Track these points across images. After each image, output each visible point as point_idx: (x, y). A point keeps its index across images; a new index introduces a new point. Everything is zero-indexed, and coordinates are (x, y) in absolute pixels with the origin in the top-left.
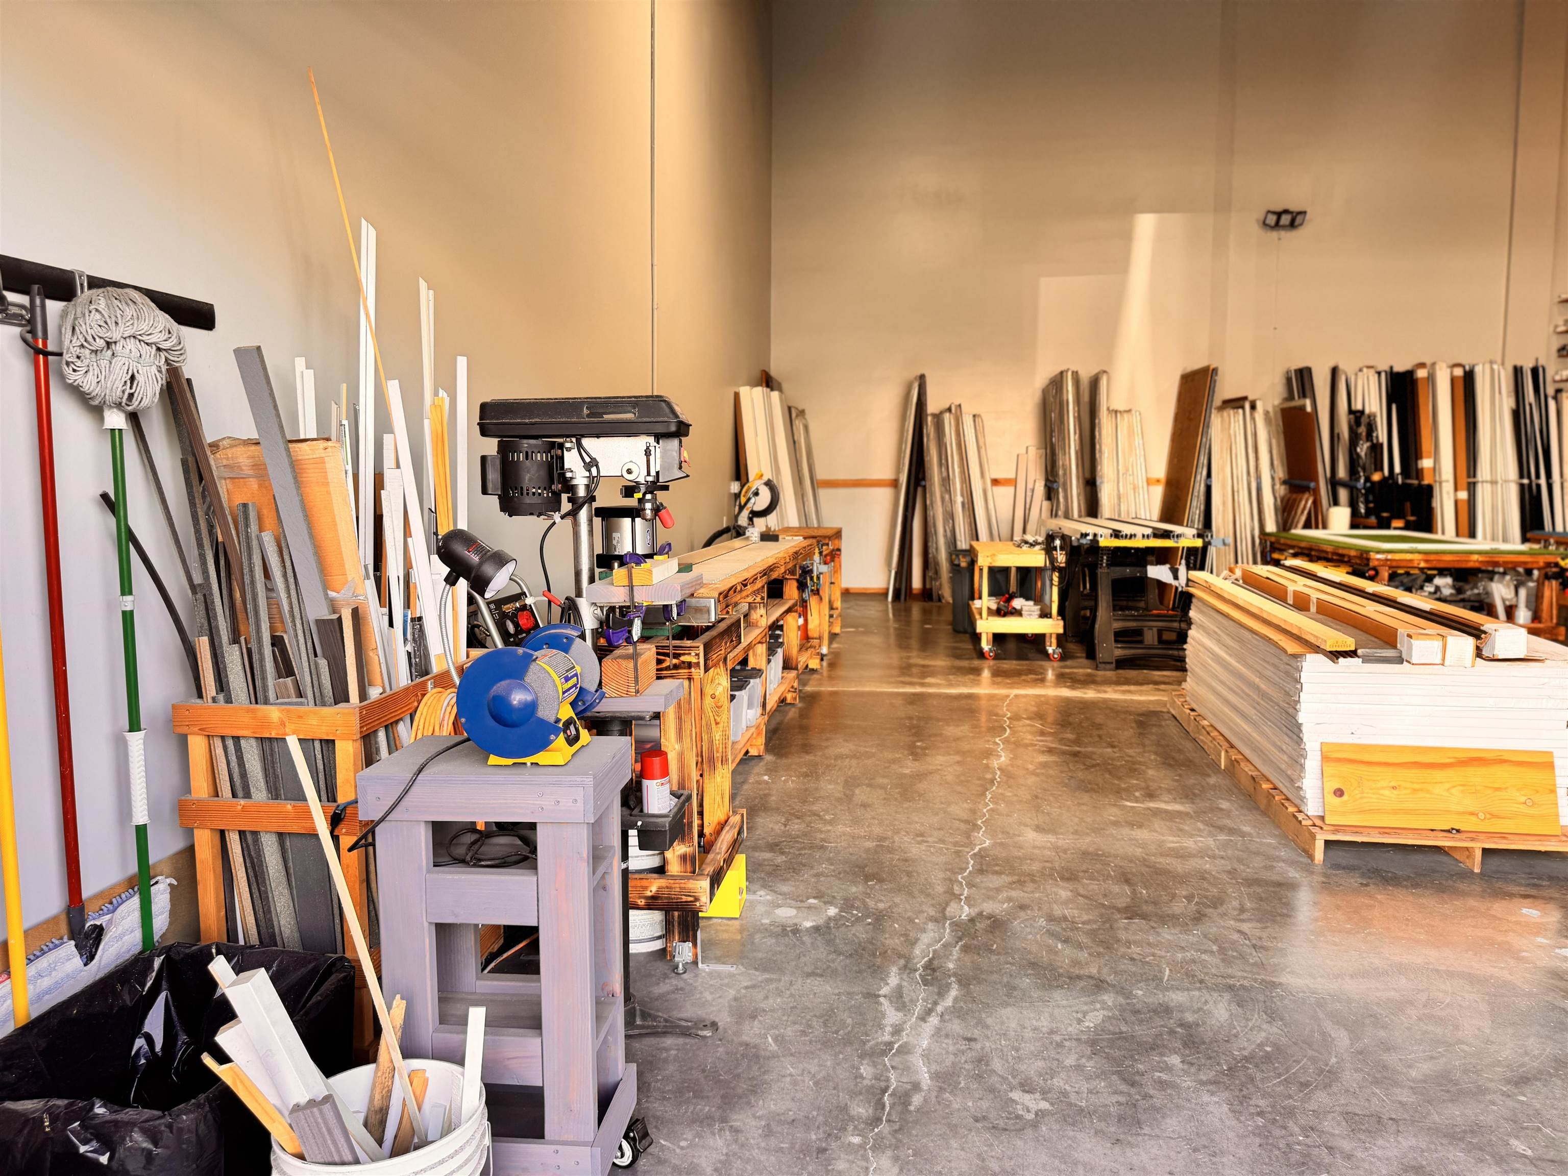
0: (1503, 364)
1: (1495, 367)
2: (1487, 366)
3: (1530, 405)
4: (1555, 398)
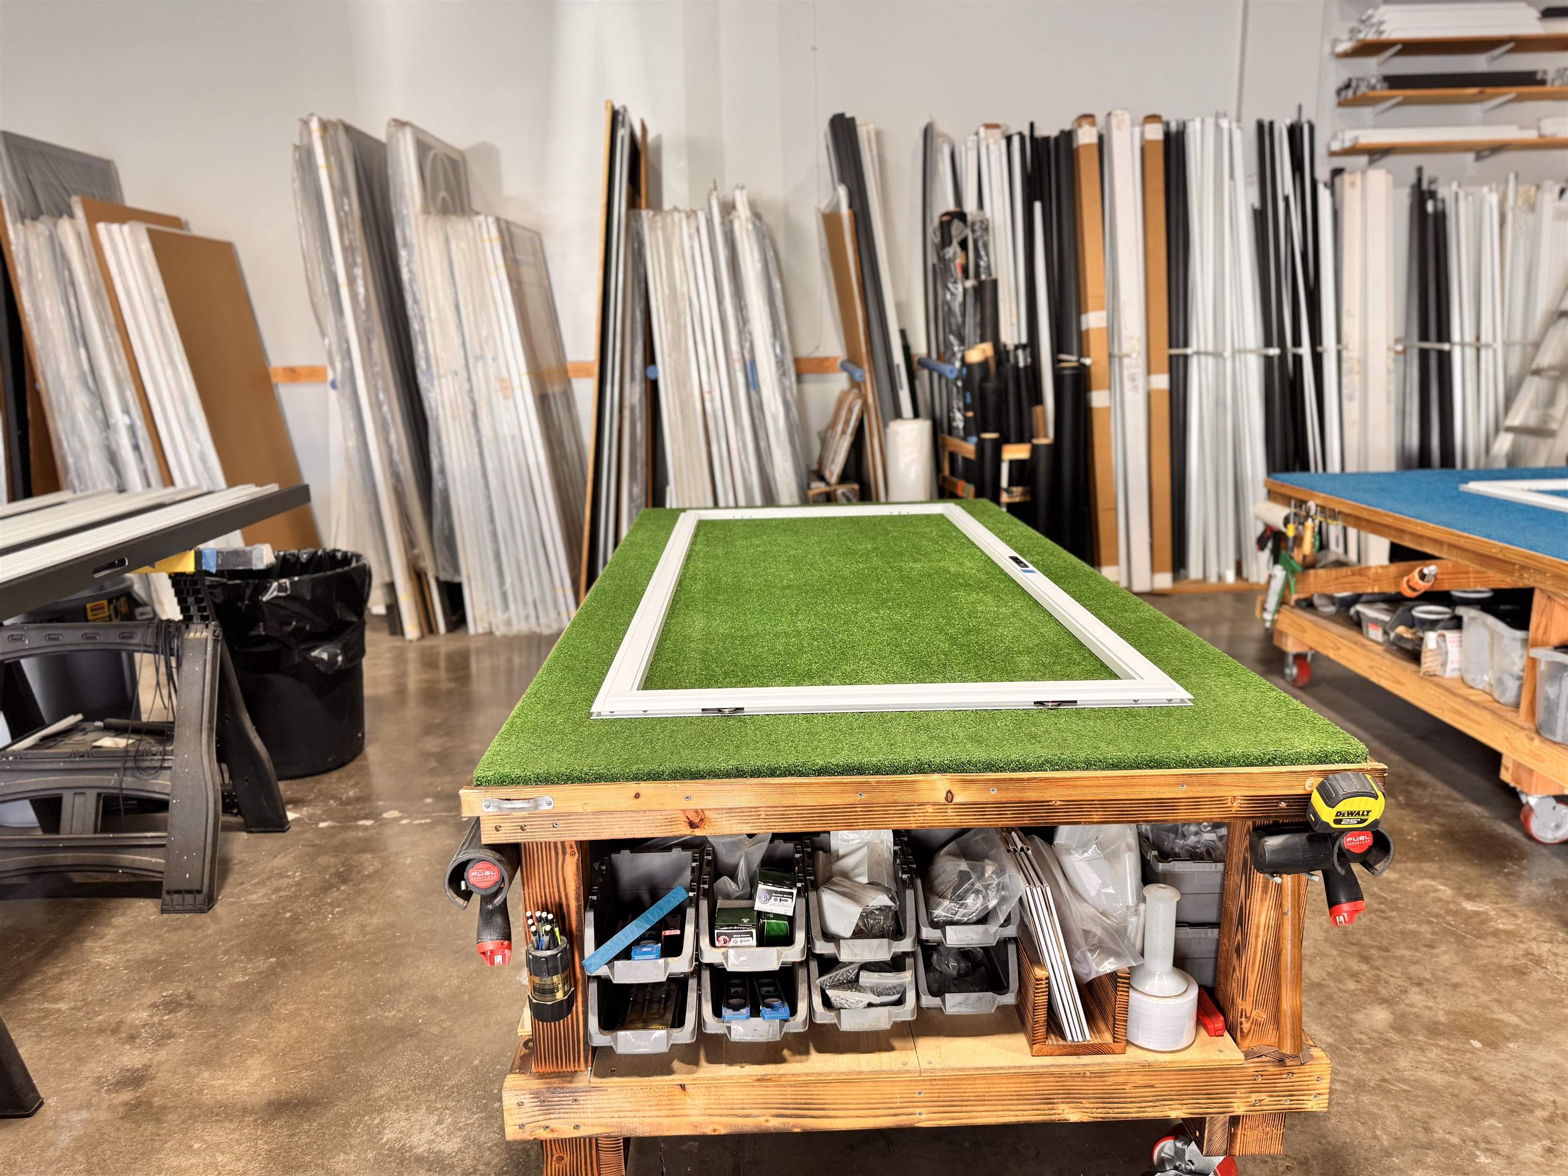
0: (1239, 120)
1: (1224, 124)
2: (1210, 122)
3: (1286, 199)
4: (1331, 186)
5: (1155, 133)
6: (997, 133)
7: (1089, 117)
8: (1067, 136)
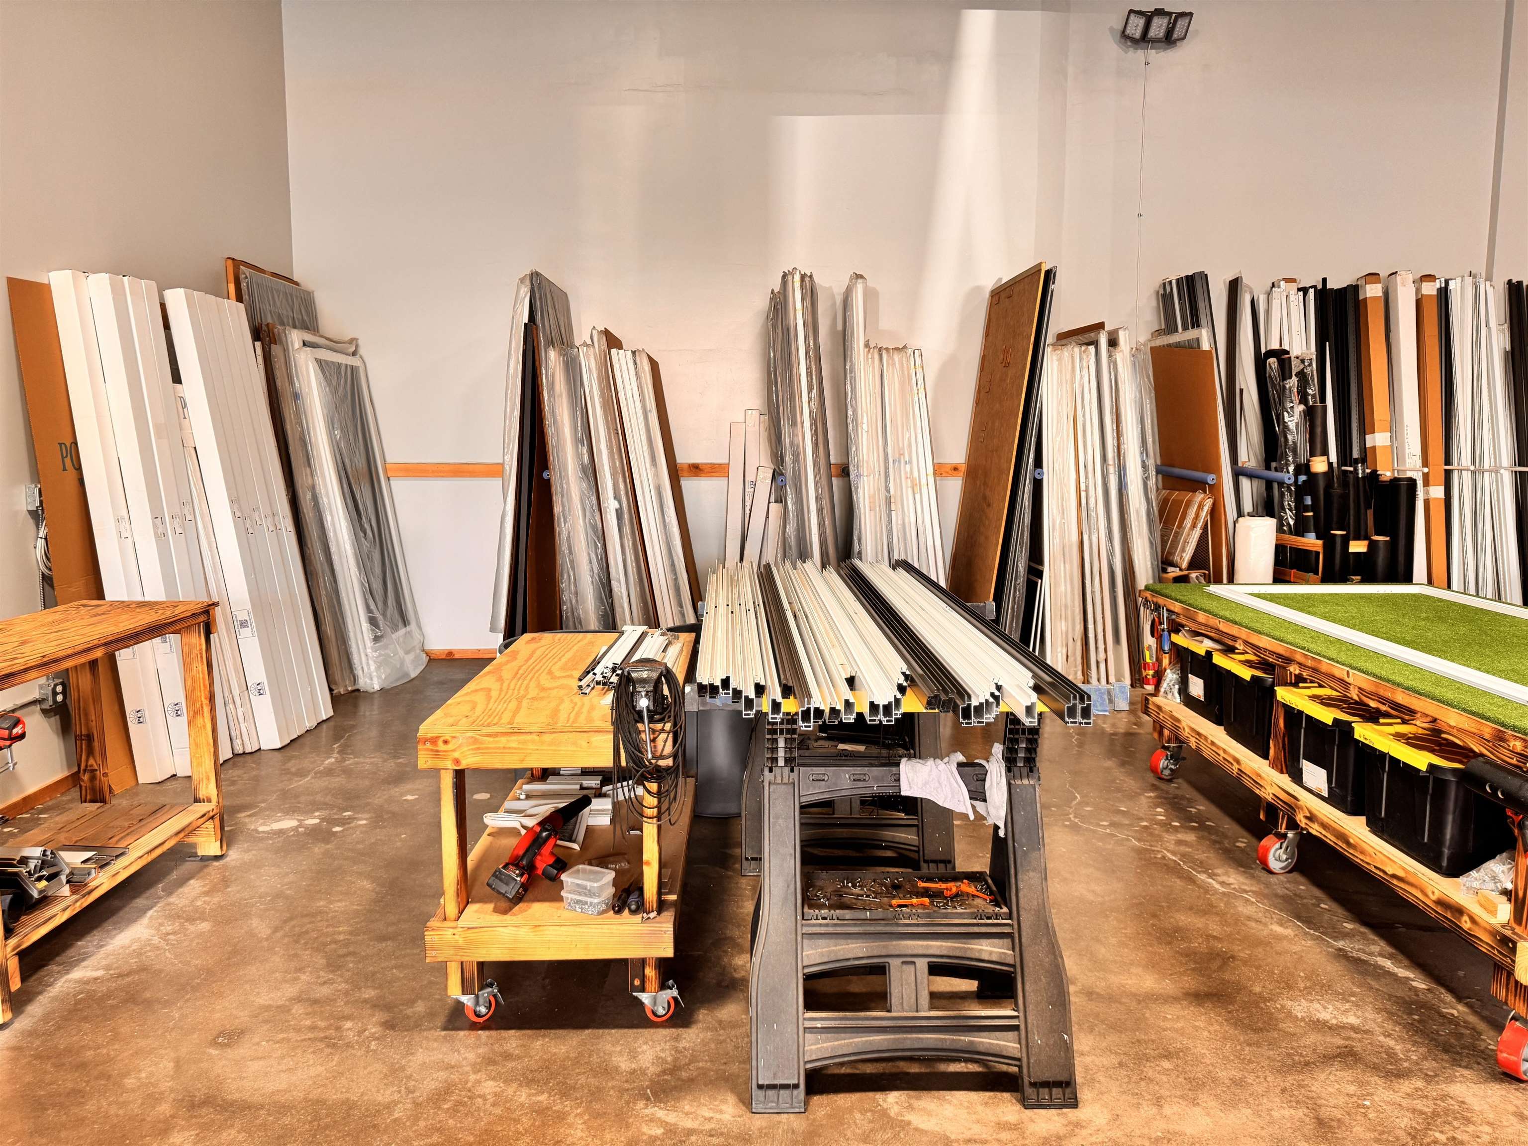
1: (1481, 283)
5: (1430, 289)
6: (1293, 287)
7: (1373, 277)
8: (1354, 289)
